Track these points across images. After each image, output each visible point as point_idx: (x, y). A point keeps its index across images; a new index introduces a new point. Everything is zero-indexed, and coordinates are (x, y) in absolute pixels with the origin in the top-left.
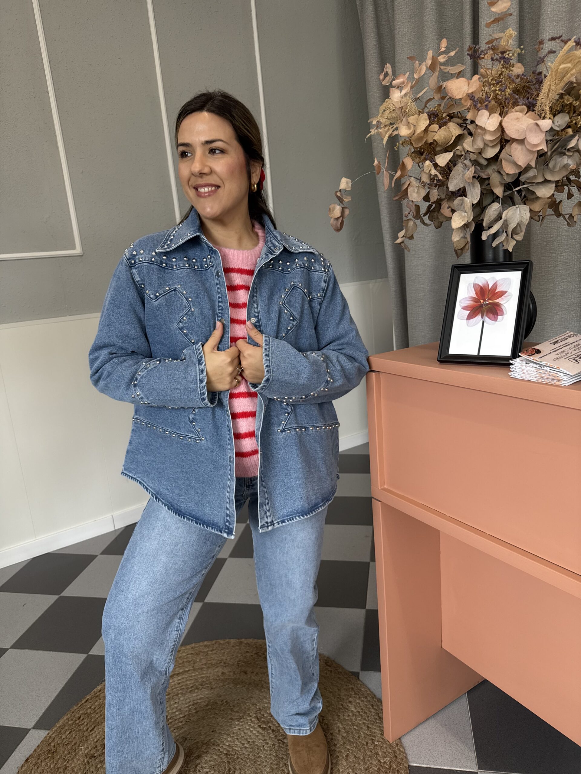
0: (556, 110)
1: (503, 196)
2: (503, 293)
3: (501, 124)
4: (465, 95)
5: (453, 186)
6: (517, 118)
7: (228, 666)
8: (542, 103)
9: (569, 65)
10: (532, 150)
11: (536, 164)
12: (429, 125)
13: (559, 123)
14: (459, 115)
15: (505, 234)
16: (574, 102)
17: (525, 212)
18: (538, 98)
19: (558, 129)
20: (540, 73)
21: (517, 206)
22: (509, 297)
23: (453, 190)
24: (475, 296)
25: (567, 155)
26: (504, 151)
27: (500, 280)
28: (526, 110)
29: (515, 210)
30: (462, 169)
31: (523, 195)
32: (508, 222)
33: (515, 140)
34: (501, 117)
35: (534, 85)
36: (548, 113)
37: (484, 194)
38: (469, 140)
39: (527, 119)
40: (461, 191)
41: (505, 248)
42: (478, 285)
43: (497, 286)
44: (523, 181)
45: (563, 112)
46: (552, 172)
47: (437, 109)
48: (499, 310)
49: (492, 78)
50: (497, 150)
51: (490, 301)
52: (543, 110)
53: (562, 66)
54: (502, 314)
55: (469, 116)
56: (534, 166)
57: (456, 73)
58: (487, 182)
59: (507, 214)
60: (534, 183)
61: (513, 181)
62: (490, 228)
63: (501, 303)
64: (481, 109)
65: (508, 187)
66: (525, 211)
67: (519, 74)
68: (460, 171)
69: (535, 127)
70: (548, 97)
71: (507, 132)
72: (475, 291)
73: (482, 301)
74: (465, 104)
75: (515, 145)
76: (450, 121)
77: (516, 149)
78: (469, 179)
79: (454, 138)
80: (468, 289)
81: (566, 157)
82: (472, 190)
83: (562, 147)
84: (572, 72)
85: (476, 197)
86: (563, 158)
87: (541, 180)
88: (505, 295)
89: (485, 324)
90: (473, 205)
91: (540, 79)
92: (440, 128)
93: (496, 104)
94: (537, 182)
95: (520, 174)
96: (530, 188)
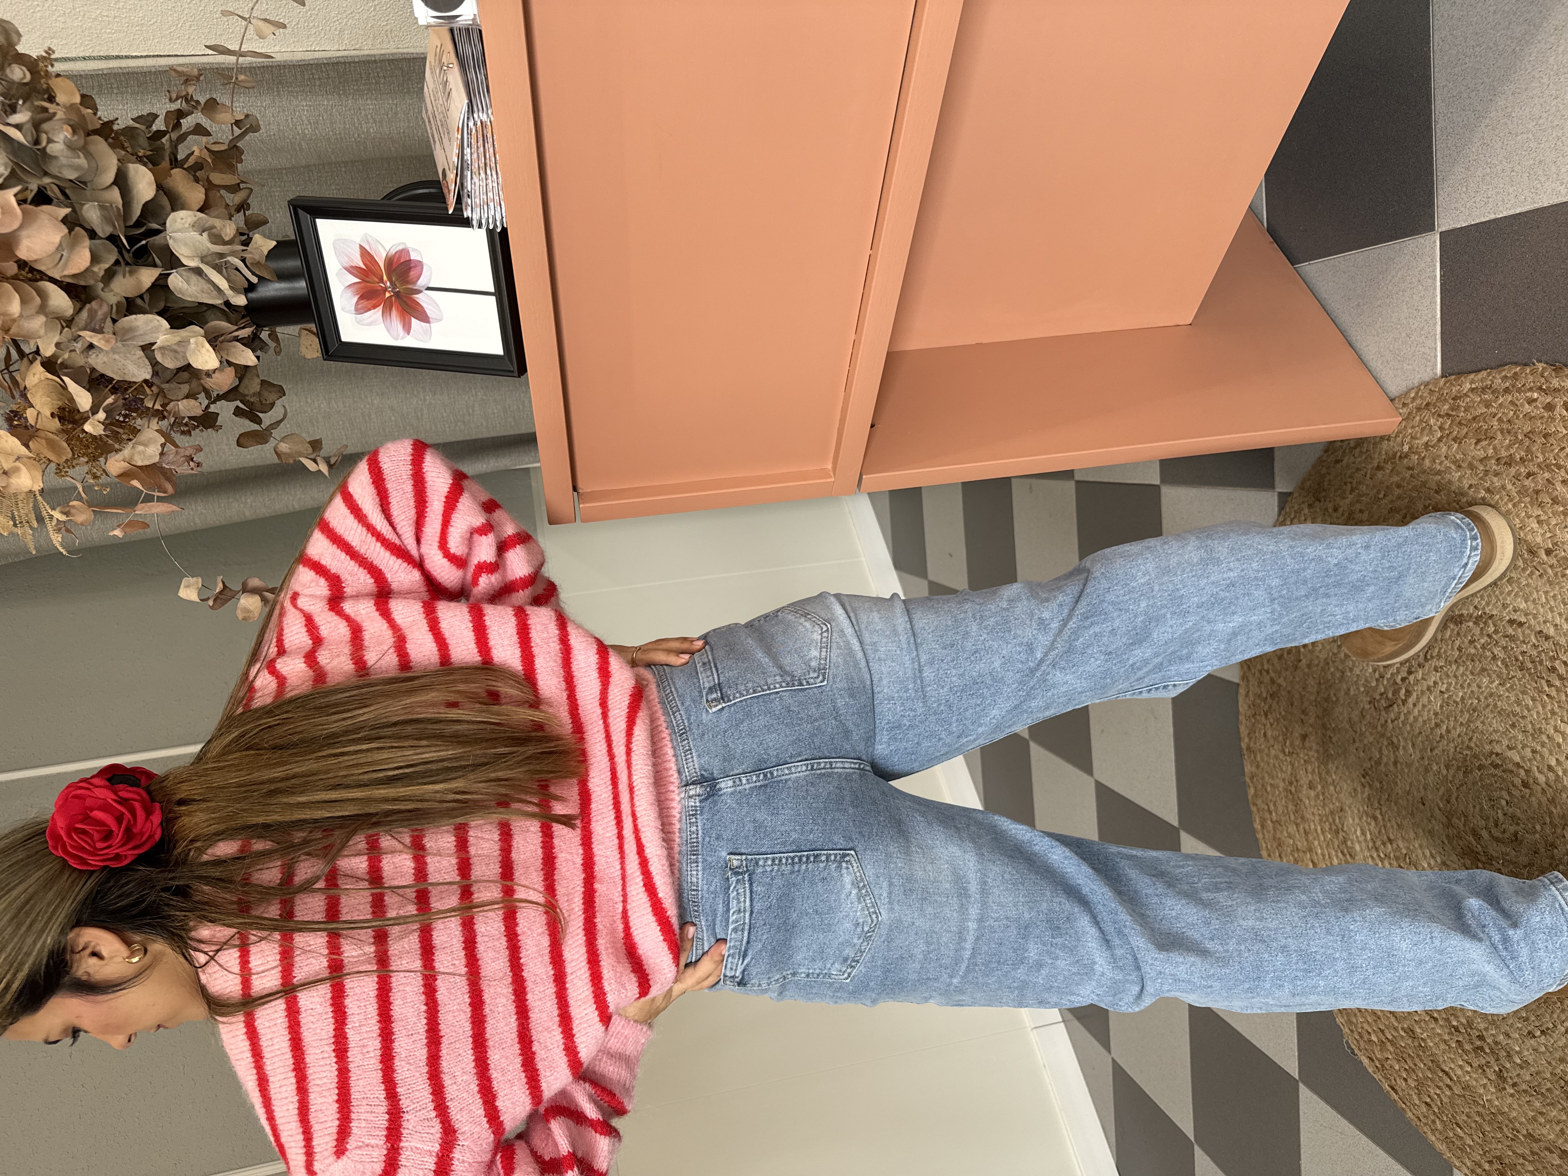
1: (155, 266)
2: (365, 254)
5: (140, 372)
7: (1295, 777)
15: (229, 259)
17: (179, 220)
21: (170, 238)
22: (370, 240)
23: (149, 369)
24: (379, 310)
25: (47, 144)
26: (50, 274)
27: (340, 262)
29: (175, 240)
30: (100, 356)
32: (204, 253)
37: (147, 307)
40: (146, 354)
42: (357, 304)
43: (352, 267)
48: (400, 258)
50: (49, 288)
51: (385, 278)
54: (405, 252)
58: (132, 302)
59: (188, 257)
60: (123, 205)
62: (221, 291)
63: (384, 256)
66: (176, 221)
68: (105, 359)
72: (370, 310)
73: (387, 295)
75: (22, 253)
76: (22, 387)
77: (31, 250)
78: (107, 341)
80: (370, 324)
81: (50, 146)
82: (141, 332)
85: (154, 323)
86: (56, 152)
87: (115, 193)
88: (368, 248)
89: (431, 285)
90: (171, 328)
92: (30, 404)
94: (119, 200)
95: (91, 235)
96: (137, 214)
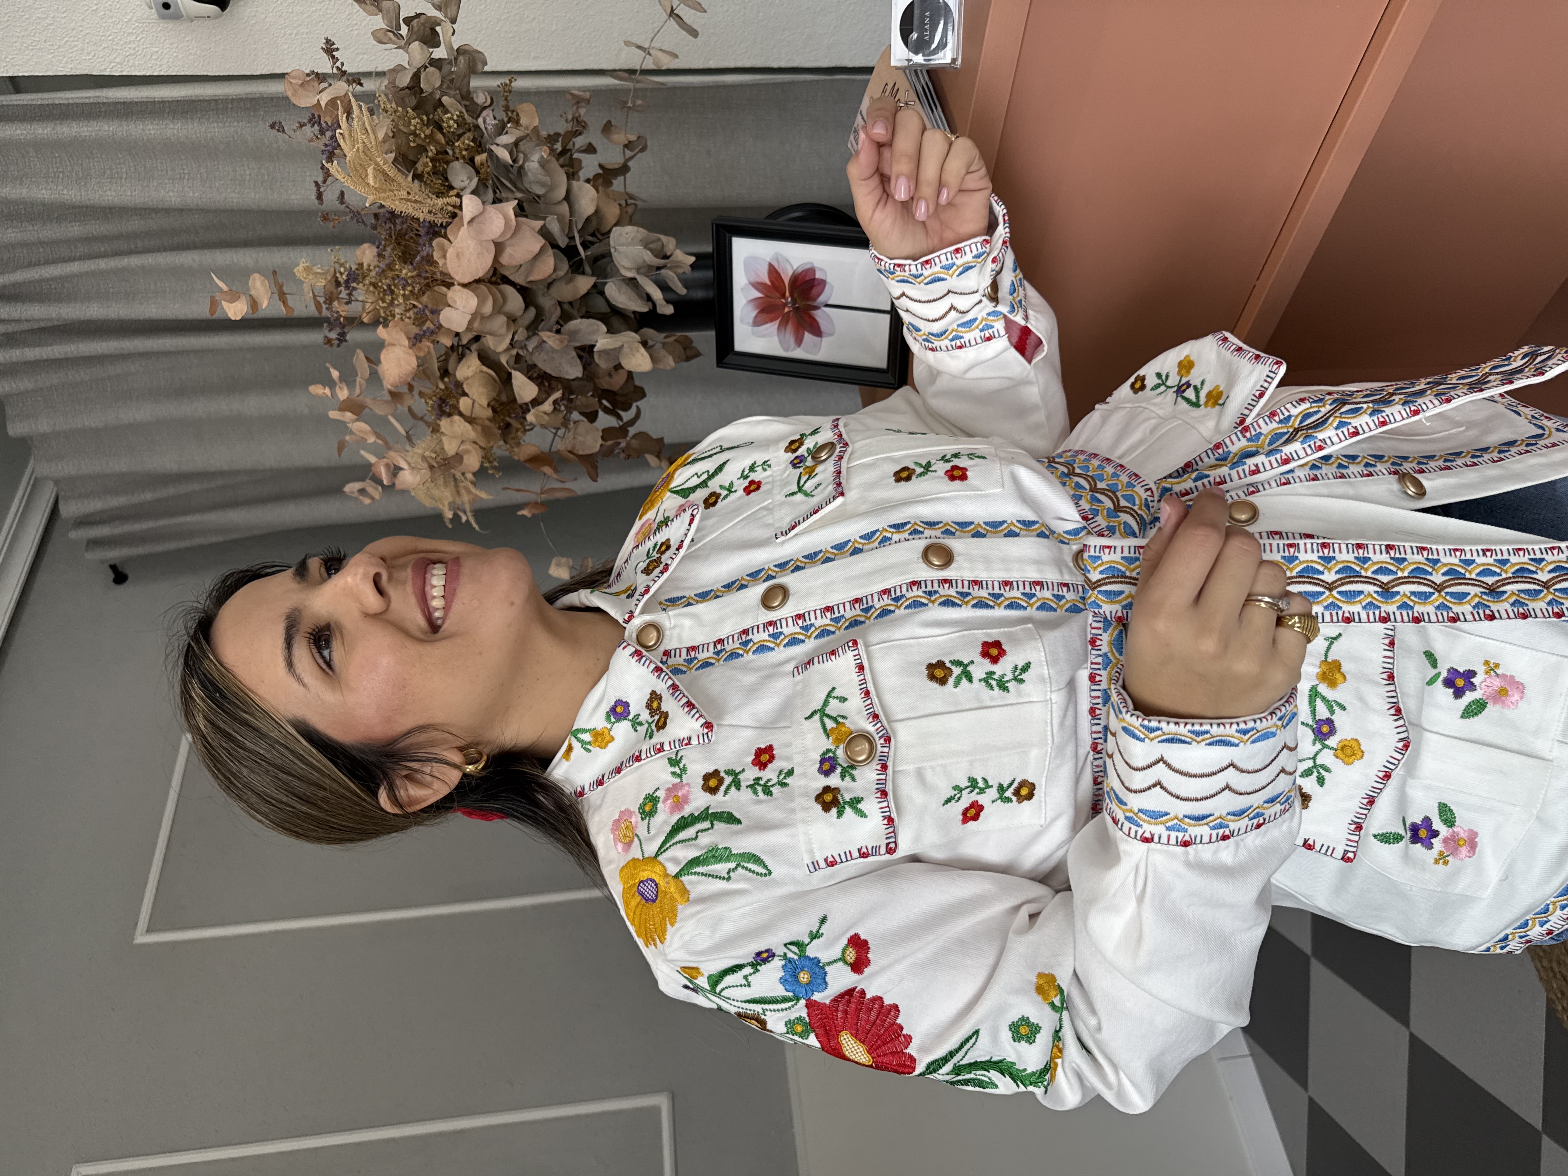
0: (442, 185)
1: (593, 275)
2: (773, 271)
3: (465, 286)
4: (410, 351)
5: (573, 370)
6: (458, 256)
8: (430, 212)
9: (370, 170)
10: (513, 228)
11: (537, 218)
12: (461, 414)
13: (465, 179)
14: (441, 359)
15: (663, 271)
16: (430, 154)
17: (624, 235)
18: (422, 220)
19: (475, 180)
20: (376, 216)
21: (612, 250)
22: (780, 258)
23: (580, 368)
24: (776, 324)
25: (524, 162)
26: (511, 278)
27: (747, 278)
28: (441, 239)
29: (619, 252)
30: (542, 354)
31: (590, 238)
32: (641, 265)
33: (496, 259)
34: (453, 284)
35: (395, 227)
36: (448, 200)
37: (587, 312)
38: (489, 342)
39: (459, 238)
40: (581, 353)
41: (688, 270)
42: (756, 317)
43: (758, 283)
44: (567, 240)
45: (446, 173)
46: (551, 188)
47: (431, 398)
48: (805, 276)
49: (380, 303)
50: (509, 290)
51: (787, 294)
52: (442, 208)
53: (371, 180)
54: (812, 270)
55: (447, 341)
56: (541, 223)
57: (369, 367)
58: (566, 307)
59: (627, 268)
60: (570, 220)
61: (566, 259)
62: (649, 298)
63: (790, 273)
64: (438, 321)
65: (577, 268)
66: (621, 235)
67: (376, 254)
69: (474, 224)
70: (420, 202)
71: (480, 274)
72: (767, 323)
74: (426, 350)
75: (505, 260)
76: (455, 375)
77: (511, 256)
78: (561, 342)
79: (485, 369)
80: (763, 336)
81: (527, 164)
82: (581, 335)
83: (508, 171)
84: (381, 163)
85: (596, 327)
86: (529, 170)
87: (565, 207)
88: (776, 266)
89: (830, 302)
90: (608, 332)
91: (387, 215)
92: (465, 394)
93: (428, 293)
94: (568, 213)
95: (554, 246)
96: (580, 226)
